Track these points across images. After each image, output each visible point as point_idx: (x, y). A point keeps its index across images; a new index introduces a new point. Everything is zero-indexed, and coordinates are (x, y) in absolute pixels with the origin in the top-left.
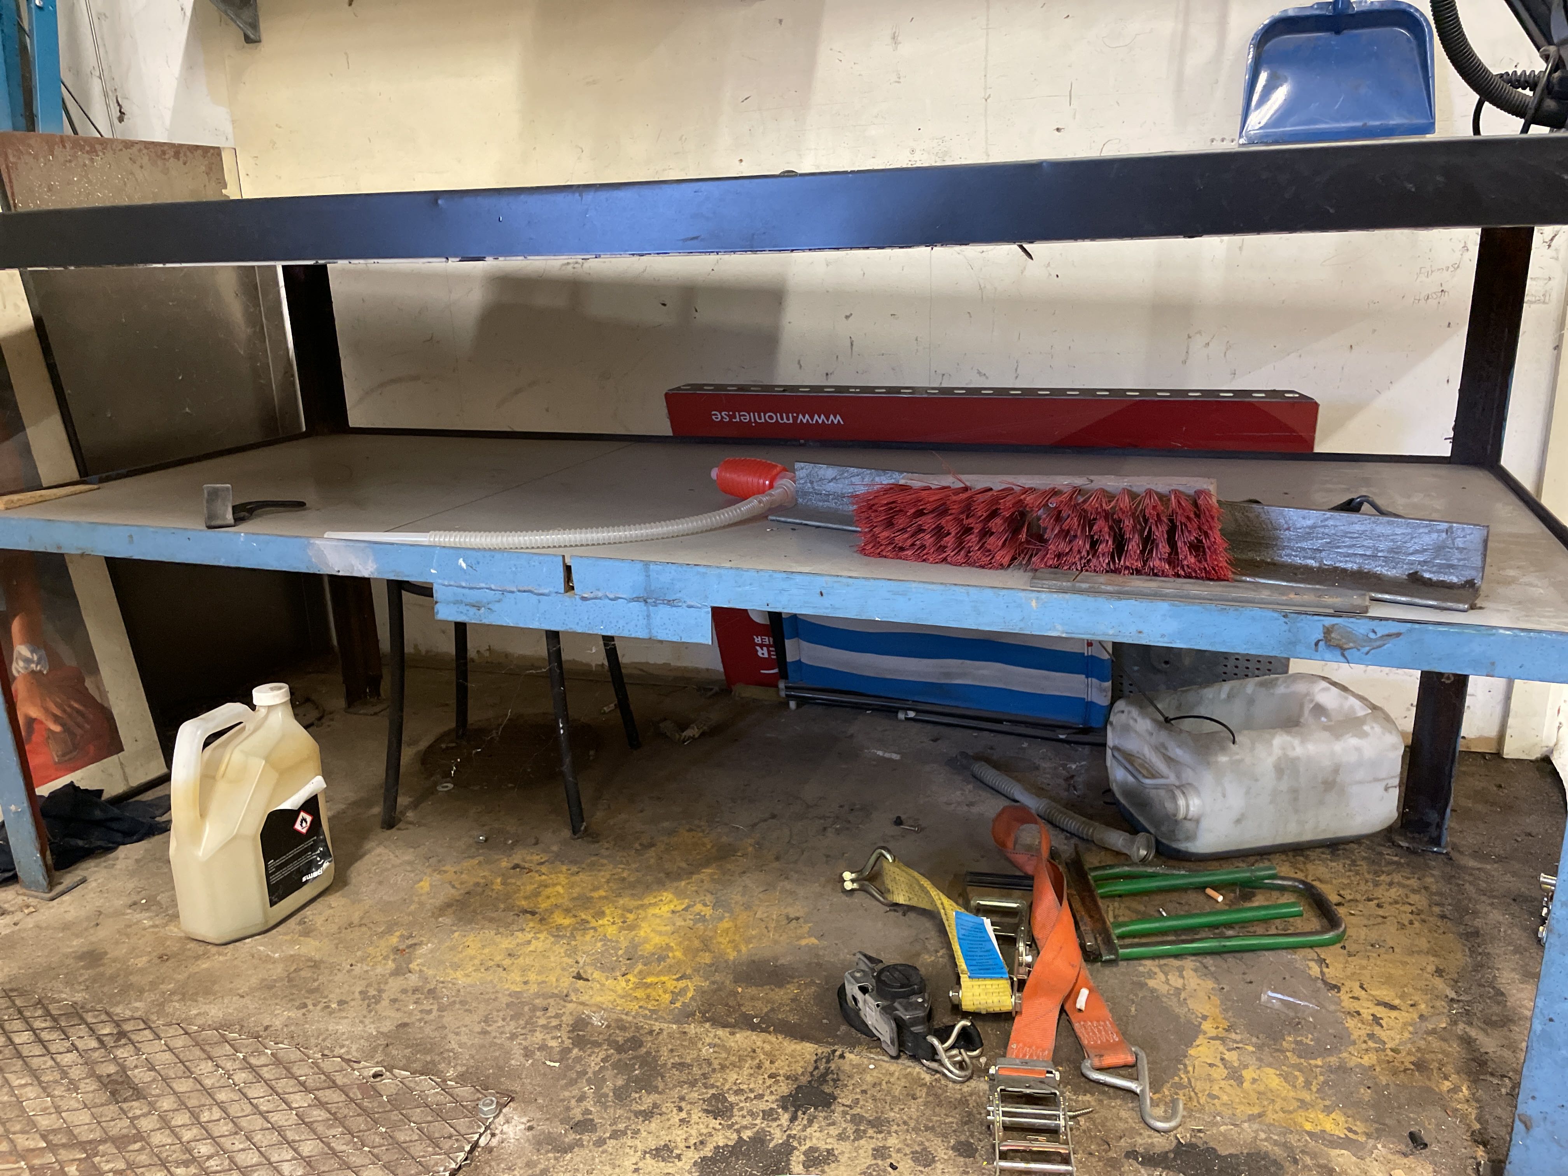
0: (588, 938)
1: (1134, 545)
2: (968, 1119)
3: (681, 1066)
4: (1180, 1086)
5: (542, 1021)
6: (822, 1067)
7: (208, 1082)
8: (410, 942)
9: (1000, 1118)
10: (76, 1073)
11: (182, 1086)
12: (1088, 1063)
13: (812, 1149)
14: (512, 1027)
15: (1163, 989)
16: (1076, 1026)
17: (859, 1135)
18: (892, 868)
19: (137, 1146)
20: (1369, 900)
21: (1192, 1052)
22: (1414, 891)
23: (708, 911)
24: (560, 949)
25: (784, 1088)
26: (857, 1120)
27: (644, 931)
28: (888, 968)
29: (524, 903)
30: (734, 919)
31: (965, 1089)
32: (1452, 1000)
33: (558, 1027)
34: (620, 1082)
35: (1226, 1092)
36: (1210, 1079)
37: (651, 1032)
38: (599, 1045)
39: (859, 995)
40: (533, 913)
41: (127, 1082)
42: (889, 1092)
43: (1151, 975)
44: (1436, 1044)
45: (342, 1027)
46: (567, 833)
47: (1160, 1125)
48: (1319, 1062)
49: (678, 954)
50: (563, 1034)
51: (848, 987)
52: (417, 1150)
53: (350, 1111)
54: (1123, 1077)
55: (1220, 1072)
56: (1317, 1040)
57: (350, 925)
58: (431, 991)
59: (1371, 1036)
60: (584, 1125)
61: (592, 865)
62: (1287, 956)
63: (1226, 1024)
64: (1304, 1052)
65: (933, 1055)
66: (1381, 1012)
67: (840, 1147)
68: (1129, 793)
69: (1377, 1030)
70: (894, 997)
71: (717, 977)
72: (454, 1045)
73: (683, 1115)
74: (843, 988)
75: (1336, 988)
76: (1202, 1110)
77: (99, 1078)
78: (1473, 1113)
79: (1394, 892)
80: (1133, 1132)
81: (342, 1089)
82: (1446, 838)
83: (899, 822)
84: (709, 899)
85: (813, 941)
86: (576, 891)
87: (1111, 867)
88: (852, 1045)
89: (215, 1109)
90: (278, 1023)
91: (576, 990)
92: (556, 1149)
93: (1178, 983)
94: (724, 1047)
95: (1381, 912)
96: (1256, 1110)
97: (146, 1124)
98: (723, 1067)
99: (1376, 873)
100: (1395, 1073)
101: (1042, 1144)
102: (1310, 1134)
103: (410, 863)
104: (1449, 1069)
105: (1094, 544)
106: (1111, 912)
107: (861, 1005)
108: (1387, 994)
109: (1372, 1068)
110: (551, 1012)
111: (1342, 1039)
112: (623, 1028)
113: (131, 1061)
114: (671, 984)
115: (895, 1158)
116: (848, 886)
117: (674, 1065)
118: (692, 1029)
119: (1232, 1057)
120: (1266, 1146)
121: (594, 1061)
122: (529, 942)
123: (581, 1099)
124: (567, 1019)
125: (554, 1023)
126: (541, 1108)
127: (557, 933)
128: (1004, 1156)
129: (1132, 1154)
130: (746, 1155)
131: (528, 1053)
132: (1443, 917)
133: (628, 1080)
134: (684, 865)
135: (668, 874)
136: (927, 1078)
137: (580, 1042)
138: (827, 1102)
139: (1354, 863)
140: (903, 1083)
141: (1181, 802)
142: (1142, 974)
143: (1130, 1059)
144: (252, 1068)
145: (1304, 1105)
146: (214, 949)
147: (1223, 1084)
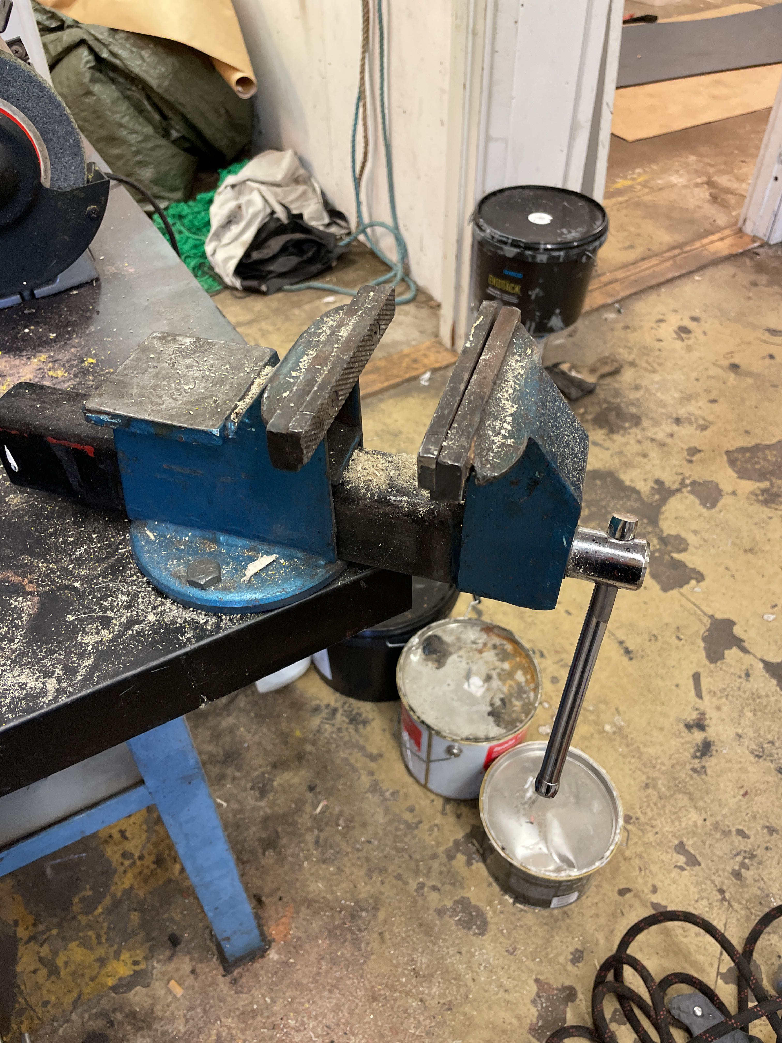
21: (19, 968)
35: (52, 991)
36: (39, 987)
48: (100, 909)
55: (42, 975)
64: (88, 907)
96: (75, 995)
102: (114, 989)
109: (132, 888)
145: (102, 962)
147: (48, 985)
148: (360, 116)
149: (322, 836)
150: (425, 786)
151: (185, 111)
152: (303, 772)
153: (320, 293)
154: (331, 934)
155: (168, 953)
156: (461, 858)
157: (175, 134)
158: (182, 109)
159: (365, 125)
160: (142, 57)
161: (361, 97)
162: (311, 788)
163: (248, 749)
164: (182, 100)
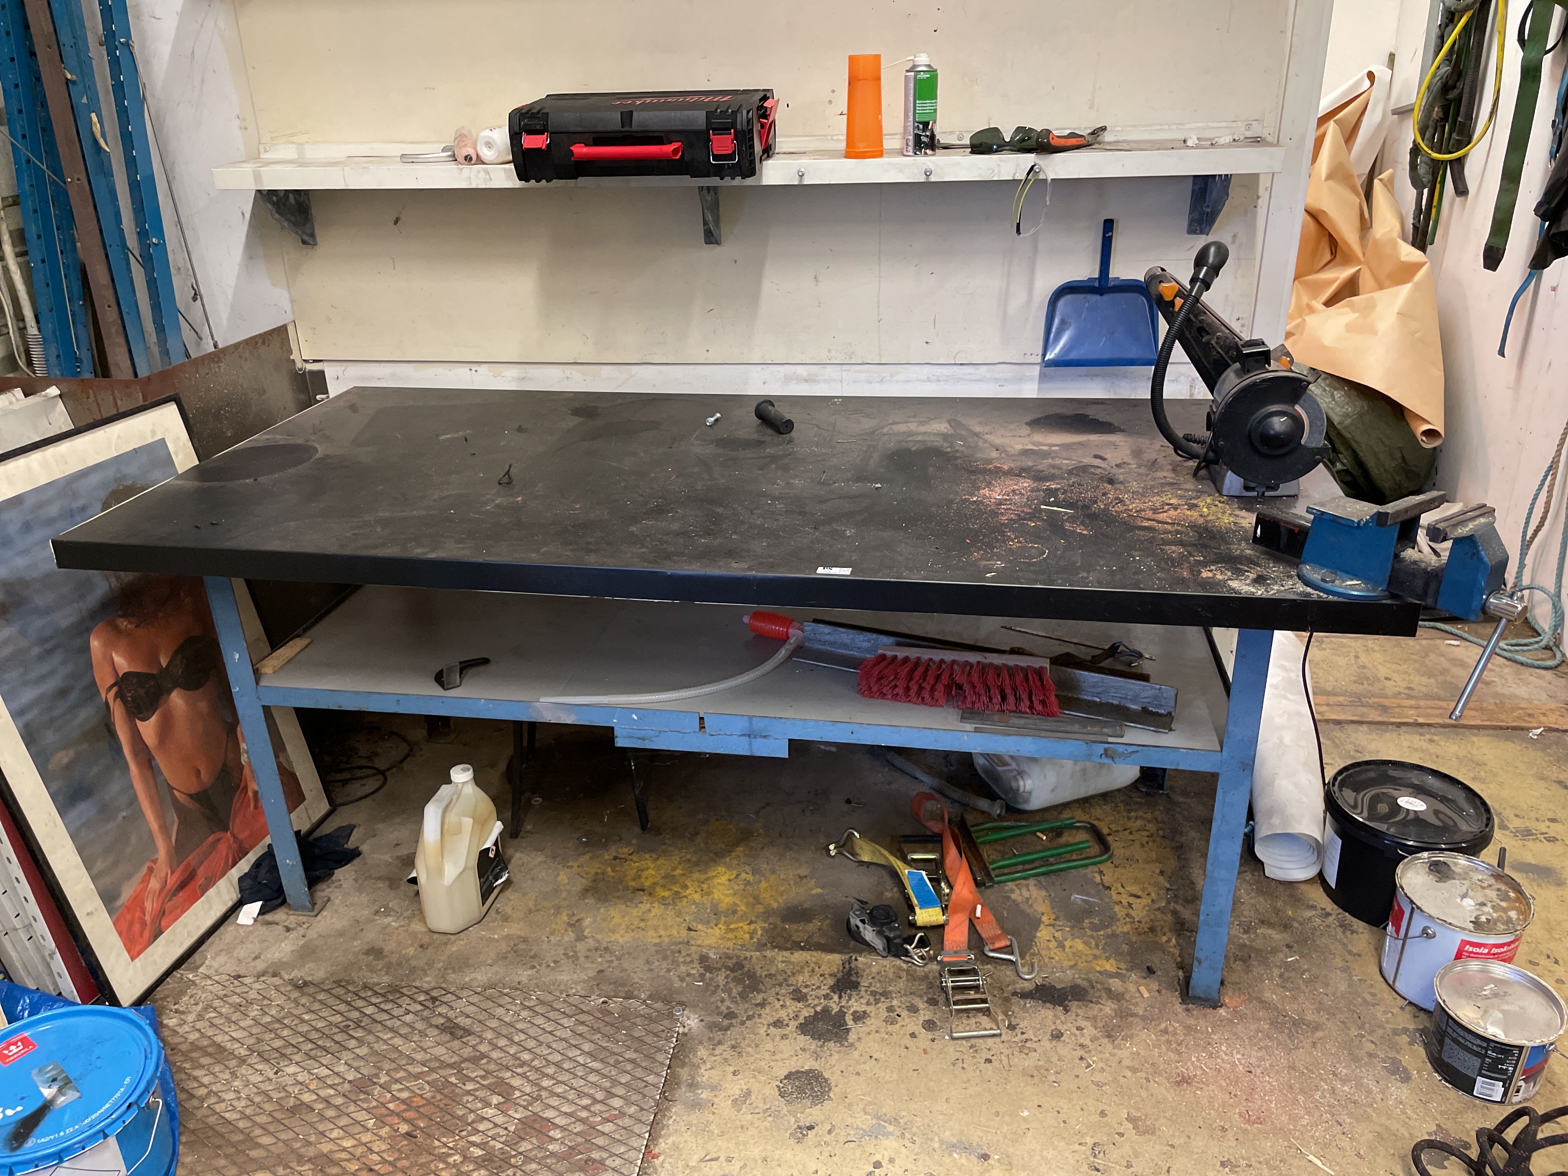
0: (684, 903)
1: (1011, 699)
2: (931, 986)
3: (770, 976)
4: (1034, 954)
5: (681, 960)
6: (847, 966)
7: (507, 1019)
8: (575, 918)
9: (950, 984)
10: (420, 1025)
11: (494, 1024)
12: (987, 948)
13: (855, 1012)
14: (665, 965)
15: (1019, 899)
16: (978, 928)
17: (877, 1002)
18: (860, 842)
19: (485, 1061)
20: (1125, 830)
21: (1038, 934)
22: (1149, 822)
23: (750, 877)
24: (670, 913)
25: (831, 981)
26: (874, 994)
27: (717, 895)
28: (876, 908)
29: (633, 884)
30: (767, 881)
31: (926, 969)
32: (1168, 889)
33: (692, 962)
34: (740, 989)
35: (1057, 955)
36: (1049, 949)
37: (746, 958)
38: (720, 970)
39: (860, 925)
40: (643, 890)
41: (457, 1026)
42: (886, 977)
43: (1012, 891)
44: (1159, 916)
45: (565, 977)
46: (637, 830)
47: (1027, 977)
48: (1102, 933)
49: (743, 908)
50: (696, 964)
51: (852, 920)
52: (649, 1039)
53: (601, 1025)
54: (1005, 953)
55: (1053, 944)
56: (1101, 921)
57: (530, 911)
58: (606, 949)
59: (1127, 915)
60: (730, 1015)
61: (664, 852)
62: (1083, 871)
63: (1054, 917)
64: (1094, 928)
65: (907, 953)
66: (1132, 900)
67: (869, 1009)
68: (987, 771)
69: (1130, 911)
70: (882, 925)
71: (771, 920)
72: (636, 980)
73: (781, 1003)
74: (848, 920)
75: (1109, 888)
76: (1046, 966)
77: (437, 1027)
78: (1177, 952)
79: (1139, 823)
80: (1014, 982)
81: (588, 1013)
82: (1167, 784)
83: (848, 801)
84: (747, 868)
85: (819, 890)
86: (663, 872)
87: (982, 824)
88: (860, 952)
89: (521, 1034)
90: (524, 979)
91: (692, 938)
92: (720, 1030)
93: (1026, 894)
94: (789, 962)
95: (1131, 837)
96: (1072, 963)
97: (484, 1048)
98: (794, 974)
99: (1129, 811)
100: (1139, 934)
101: (972, 995)
102: (1100, 972)
103: (545, 862)
104: (1166, 930)
105: (991, 699)
106: (986, 853)
107: (861, 929)
108: (1135, 889)
109: (1128, 933)
110: (684, 953)
111: (1113, 918)
112: (730, 958)
113: (451, 1014)
114: (746, 928)
115: (898, 1011)
116: (833, 853)
117: (766, 976)
118: (769, 953)
119: (1058, 935)
120: (1079, 981)
121: (721, 978)
122: (650, 911)
123: (723, 1001)
124: (696, 957)
125: (688, 959)
126: (702, 1009)
127: (663, 901)
128: (955, 1003)
129: (1015, 994)
130: (821, 1020)
131: (682, 980)
132: (1164, 837)
133: (745, 987)
134: (723, 846)
135: (716, 854)
136: (904, 966)
137: (708, 969)
138: (855, 986)
139: (1116, 806)
140: (892, 970)
141: (1021, 783)
142: (1007, 892)
143: (1008, 943)
144: (530, 1008)
145: (1096, 957)
146: (453, 937)
147: (1055, 951)
148: (1547, 483)
149: (1287, 974)
150: (1392, 987)
151: (1358, 450)
152: (1285, 935)
153: (1444, 634)
154: (1271, 1023)
155: (1144, 974)
156: (1405, 1039)
157: (1339, 466)
158: (1355, 446)
159: (1550, 492)
160: (1333, 396)
161: (1553, 467)
162: (1288, 946)
163: (1243, 903)
164: (1359, 439)
